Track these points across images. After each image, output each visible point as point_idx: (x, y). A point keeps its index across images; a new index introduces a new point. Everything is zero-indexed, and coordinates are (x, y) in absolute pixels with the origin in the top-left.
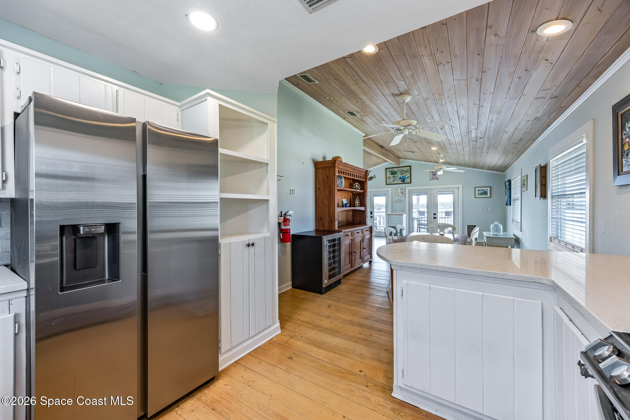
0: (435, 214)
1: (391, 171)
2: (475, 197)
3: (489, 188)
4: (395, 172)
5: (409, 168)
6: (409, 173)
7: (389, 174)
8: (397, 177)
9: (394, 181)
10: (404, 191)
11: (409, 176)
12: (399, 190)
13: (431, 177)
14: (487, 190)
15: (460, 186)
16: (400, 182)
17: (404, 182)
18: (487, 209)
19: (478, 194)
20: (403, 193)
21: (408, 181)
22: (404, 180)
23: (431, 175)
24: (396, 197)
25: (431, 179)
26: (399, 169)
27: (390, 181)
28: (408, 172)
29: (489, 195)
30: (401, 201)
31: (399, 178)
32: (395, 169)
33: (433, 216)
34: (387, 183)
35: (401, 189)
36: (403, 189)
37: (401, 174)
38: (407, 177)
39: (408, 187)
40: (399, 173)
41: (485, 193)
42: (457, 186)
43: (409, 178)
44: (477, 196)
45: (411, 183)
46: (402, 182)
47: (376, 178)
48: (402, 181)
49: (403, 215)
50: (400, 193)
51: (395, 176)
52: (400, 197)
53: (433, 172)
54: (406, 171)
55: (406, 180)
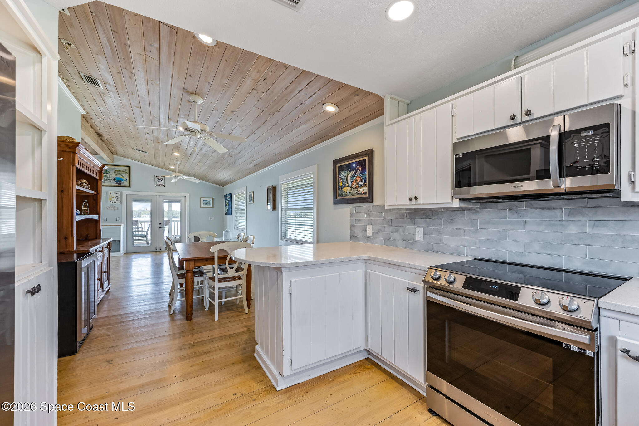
0: (160, 224)
2: (201, 207)
3: (212, 199)
5: (127, 168)
8: (109, 177)
10: (120, 196)
11: (128, 178)
12: (113, 195)
13: (156, 183)
14: (210, 200)
15: (187, 195)
16: (114, 185)
17: (120, 184)
18: (210, 218)
19: (203, 204)
21: (127, 183)
22: (120, 182)
23: (156, 181)
24: (107, 202)
25: (156, 184)
26: (113, 167)
28: (126, 173)
29: (211, 206)
30: (115, 209)
33: (158, 226)
35: (115, 193)
36: (118, 193)
37: (115, 175)
38: (124, 179)
39: (125, 192)
41: (209, 203)
42: (185, 195)
43: (128, 181)
44: (202, 206)
45: (130, 187)
46: (117, 185)
48: (117, 183)
49: (121, 225)
50: (114, 198)
51: (106, 175)
52: (113, 203)
53: (159, 177)
54: (124, 172)
55: (123, 183)
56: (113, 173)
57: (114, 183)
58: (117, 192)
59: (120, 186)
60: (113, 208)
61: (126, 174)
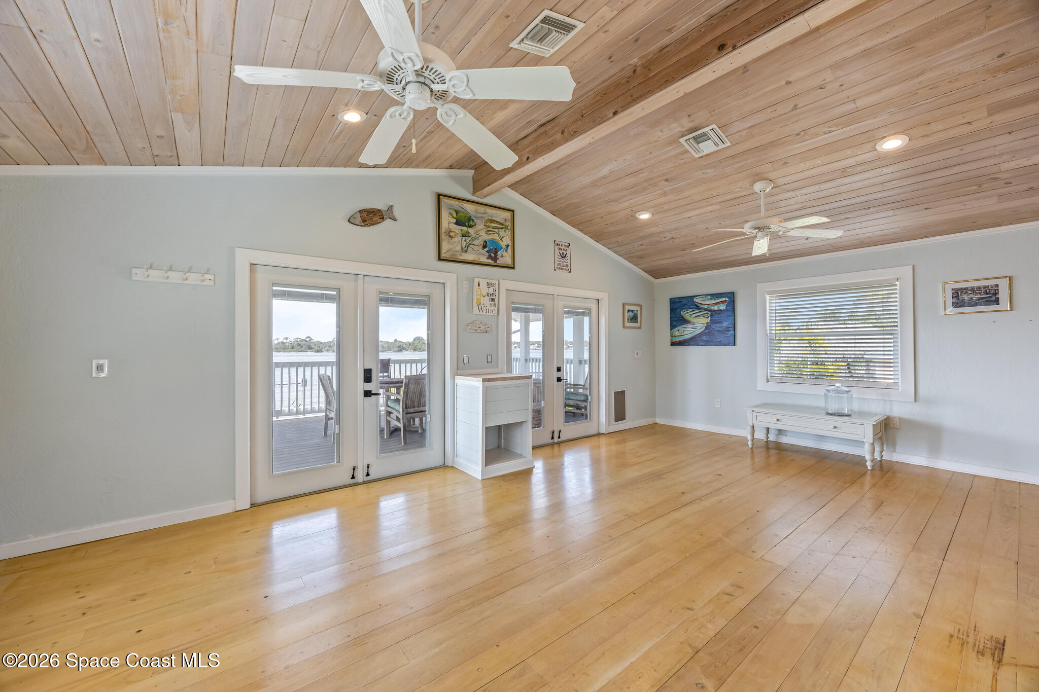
0: (559, 369)
1: (457, 212)
2: (624, 327)
3: (640, 308)
4: (470, 219)
6: (509, 233)
7: (447, 221)
8: (475, 239)
9: (465, 250)
10: (497, 293)
12: (484, 289)
13: (556, 262)
14: (638, 311)
15: (605, 297)
16: (484, 259)
17: (495, 259)
18: (637, 354)
19: (628, 319)
20: (493, 300)
21: (507, 259)
22: (496, 253)
23: (556, 256)
25: (556, 266)
26: (482, 209)
27: (451, 247)
28: (507, 227)
29: (638, 324)
30: (486, 329)
31: (479, 242)
32: (469, 208)
33: (555, 375)
34: (443, 255)
35: (489, 285)
36: (494, 285)
37: (487, 232)
38: (503, 244)
39: (506, 281)
40: (480, 226)
41: (634, 319)
42: (598, 295)
43: (509, 251)
44: (626, 323)
45: (513, 268)
46: (490, 261)
47: (395, 220)
48: (490, 257)
50: (486, 297)
51: (468, 233)
52: (484, 311)
53: (560, 247)
54: (501, 224)
55: (502, 256)
56: (482, 226)
57: (484, 255)
58: (492, 281)
59: (495, 264)
60: (483, 328)
61: (507, 231)
